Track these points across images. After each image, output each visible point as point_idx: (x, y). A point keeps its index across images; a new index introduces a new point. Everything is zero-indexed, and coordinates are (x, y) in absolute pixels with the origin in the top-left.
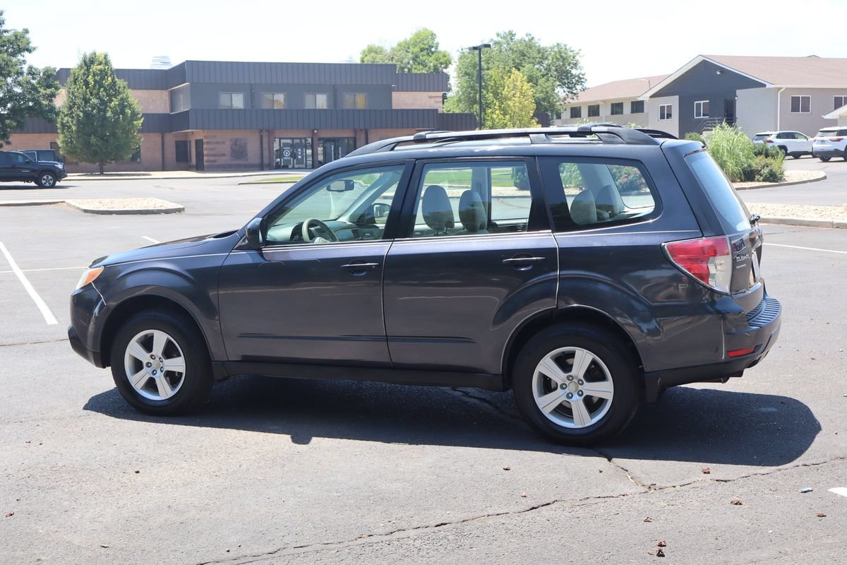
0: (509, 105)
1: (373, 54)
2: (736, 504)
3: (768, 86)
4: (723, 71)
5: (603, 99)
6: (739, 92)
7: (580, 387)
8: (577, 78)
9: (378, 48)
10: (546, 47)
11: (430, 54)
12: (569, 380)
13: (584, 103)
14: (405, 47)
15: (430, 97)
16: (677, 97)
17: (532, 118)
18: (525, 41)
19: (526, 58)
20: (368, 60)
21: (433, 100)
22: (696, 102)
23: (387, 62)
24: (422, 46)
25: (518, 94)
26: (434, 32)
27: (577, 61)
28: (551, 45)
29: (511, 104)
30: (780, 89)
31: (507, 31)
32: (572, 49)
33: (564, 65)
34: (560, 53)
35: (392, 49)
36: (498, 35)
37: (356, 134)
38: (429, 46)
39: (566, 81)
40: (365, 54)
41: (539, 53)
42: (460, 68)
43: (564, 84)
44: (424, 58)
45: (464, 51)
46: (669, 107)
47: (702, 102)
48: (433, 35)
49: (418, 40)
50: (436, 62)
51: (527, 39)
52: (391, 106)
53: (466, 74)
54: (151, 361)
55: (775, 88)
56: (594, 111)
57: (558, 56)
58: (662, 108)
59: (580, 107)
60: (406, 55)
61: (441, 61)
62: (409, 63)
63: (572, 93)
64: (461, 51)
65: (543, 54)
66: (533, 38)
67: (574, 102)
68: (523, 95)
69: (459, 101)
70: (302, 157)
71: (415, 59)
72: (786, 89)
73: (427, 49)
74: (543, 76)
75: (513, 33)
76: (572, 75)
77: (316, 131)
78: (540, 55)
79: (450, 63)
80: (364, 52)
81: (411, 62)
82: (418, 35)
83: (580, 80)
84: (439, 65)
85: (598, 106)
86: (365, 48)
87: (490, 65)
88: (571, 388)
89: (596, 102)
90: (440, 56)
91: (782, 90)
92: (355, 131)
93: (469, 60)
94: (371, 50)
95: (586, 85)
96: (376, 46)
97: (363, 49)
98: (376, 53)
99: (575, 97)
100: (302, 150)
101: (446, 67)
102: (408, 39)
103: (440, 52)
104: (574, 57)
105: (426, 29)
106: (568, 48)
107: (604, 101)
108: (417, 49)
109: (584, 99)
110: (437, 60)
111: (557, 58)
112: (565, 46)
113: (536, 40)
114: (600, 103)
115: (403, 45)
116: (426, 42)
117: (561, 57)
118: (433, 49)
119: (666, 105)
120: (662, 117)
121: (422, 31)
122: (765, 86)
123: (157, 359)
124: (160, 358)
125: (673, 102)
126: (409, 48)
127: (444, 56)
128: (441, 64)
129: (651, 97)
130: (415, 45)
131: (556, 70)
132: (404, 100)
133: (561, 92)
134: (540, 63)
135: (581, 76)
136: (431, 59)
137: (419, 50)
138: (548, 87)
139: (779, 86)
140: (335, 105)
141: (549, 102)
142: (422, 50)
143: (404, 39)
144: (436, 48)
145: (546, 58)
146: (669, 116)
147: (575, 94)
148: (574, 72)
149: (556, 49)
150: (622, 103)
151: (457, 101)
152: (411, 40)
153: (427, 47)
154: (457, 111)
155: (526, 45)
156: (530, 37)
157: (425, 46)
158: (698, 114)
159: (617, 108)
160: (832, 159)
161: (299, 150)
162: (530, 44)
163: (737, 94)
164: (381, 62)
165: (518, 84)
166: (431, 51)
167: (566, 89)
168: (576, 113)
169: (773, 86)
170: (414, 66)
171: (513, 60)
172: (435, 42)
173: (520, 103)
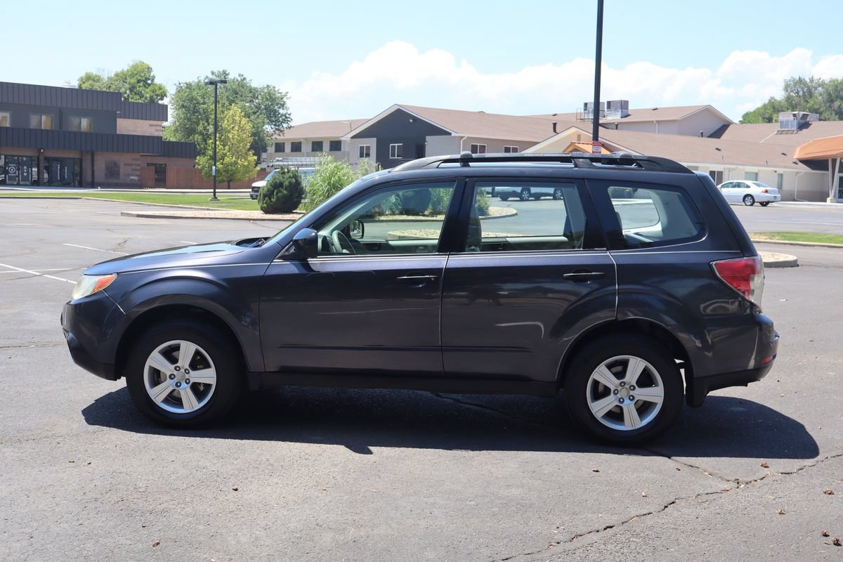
0: (228, 137)
1: (90, 82)
2: (830, 494)
3: (453, 134)
4: (415, 119)
5: (305, 137)
6: (428, 138)
7: (632, 393)
8: (283, 117)
9: (96, 76)
10: (257, 88)
11: (147, 86)
12: (622, 386)
13: (288, 140)
14: (122, 77)
15: (151, 125)
16: (375, 139)
17: (249, 150)
18: (237, 80)
19: (238, 96)
20: (85, 86)
21: (154, 128)
22: (391, 145)
23: (104, 89)
24: (140, 78)
25: (237, 128)
26: (151, 66)
27: (284, 103)
28: (261, 86)
29: (231, 136)
30: (462, 137)
31: (221, 71)
32: (280, 91)
33: (272, 105)
34: (269, 93)
35: (109, 78)
36: (213, 73)
37: (82, 156)
38: (146, 79)
39: (273, 119)
40: (83, 81)
41: (251, 92)
42: (178, 101)
43: (272, 121)
44: (141, 89)
45: (182, 85)
46: (368, 148)
47: (396, 145)
48: (149, 69)
49: (136, 72)
50: (152, 94)
51: (239, 79)
52: (116, 132)
53: (183, 106)
54: (175, 373)
55: (459, 137)
56: (296, 147)
57: (268, 97)
58: (362, 148)
59: (284, 143)
60: (123, 85)
61: (157, 93)
62: (125, 93)
63: (279, 130)
64: (178, 84)
65: (253, 93)
66: (244, 79)
67: (280, 138)
68: (242, 129)
69: (176, 130)
70: (28, 174)
71: (132, 89)
72: (468, 137)
73: (144, 81)
74: (255, 113)
75: (227, 73)
76: (279, 113)
77: (42, 151)
78: (251, 95)
79: (165, 95)
80: (82, 79)
81: (128, 92)
82: (135, 67)
83: (286, 119)
84: (155, 97)
85: (301, 143)
86: (83, 75)
87: (206, 100)
88: (623, 393)
89: (300, 138)
90: (157, 88)
91: (464, 139)
92: (81, 153)
93: (186, 94)
94: (89, 77)
95: (292, 124)
96: (94, 74)
97: (80, 76)
98: (94, 80)
99: (281, 134)
100: (28, 168)
101: (162, 99)
102: (125, 70)
103: (156, 85)
104: (282, 99)
105: (143, 63)
106: (276, 90)
107: (306, 139)
108: (133, 81)
109: (288, 136)
110: (153, 92)
111: (266, 98)
112: (274, 87)
113: (247, 80)
114: (302, 140)
115: (120, 75)
116: (143, 75)
117: (270, 97)
118: (149, 82)
119: (365, 145)
120: (362, 156)
121: (139, 64)
122: (450, 134)
123: (182, 370)
124: (185, 370)
125: (372, 143)
126: (126, 79)
127: (160, 89)
128: (157, 95)
129: (352, 138)
130: (132, 76)
131: (265, 109)
132: (126, 126)
133: (268, 128)
134: (251, 101)
135: (288, 116)
136: (148, 90)
137: (136, 81)
138: (259, 123)
139: (462, 135)
140: (61, 127)
141: (259, 137)
142: (139, 81)
143: (121, 70)
144: (153, 80)
145: (257, 98)
146: (368, 155)
147: (281, 131)
148: (281, 111)
149: (266, 91)
150: (322, 142)
151: (174, 130)
152: (128, 70)
153: (143, 79)
154: (173, 139)
155: (239, 85)
156: (242, 78)
157: (141, 77)
158: (393, 155)
159: (317, 146)
160: (510, 199)
161: (25, 167)
162: (242, 84)
163: (427, 140)
164: (99, 89)
165: (237, 118)
166: (147, 83)
167: (273, 126)
168: (280, 148)
169: (457, 135)
170: (131, 96)
171: (227, 97)
172: (152, 75)
173: (238, 136)
